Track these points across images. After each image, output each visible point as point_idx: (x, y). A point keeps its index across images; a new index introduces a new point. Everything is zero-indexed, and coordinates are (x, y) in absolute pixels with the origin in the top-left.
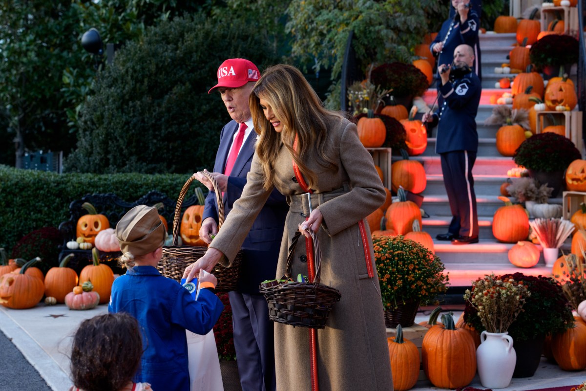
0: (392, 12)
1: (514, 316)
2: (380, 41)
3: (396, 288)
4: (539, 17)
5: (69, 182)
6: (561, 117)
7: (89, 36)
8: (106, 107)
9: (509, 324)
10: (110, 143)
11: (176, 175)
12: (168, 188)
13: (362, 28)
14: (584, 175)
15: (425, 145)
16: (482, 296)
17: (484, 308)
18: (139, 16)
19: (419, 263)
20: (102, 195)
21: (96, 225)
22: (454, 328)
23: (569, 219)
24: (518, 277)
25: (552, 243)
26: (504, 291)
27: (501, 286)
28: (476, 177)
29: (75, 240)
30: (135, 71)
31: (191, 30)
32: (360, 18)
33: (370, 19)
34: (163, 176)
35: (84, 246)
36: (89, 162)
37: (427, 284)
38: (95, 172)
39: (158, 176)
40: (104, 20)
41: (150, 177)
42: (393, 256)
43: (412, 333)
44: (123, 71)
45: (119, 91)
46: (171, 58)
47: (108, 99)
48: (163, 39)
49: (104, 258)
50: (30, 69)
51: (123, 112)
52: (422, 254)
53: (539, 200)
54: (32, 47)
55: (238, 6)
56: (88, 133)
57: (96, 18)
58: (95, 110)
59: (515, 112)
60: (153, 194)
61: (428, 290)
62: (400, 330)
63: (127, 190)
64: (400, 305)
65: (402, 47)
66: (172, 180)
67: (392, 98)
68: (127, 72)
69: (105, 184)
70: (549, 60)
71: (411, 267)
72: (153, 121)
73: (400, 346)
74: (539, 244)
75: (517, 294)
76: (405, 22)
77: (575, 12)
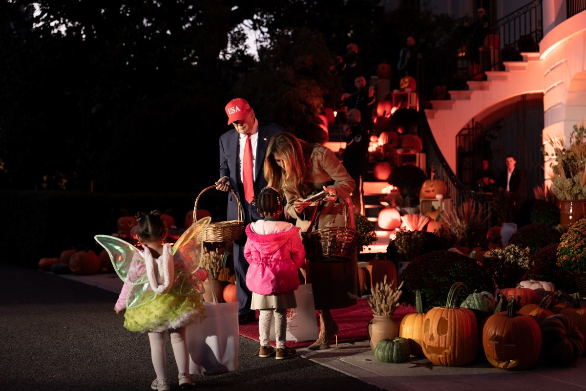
1: (418, 252)
6: (413, 157)
14: (433, 188)
23: (425, 215)
26: (413, 237)
29: (116, 232)
35: (123, 236)
53: (405, 205)
75: (420, 239)
77: (414, 95)
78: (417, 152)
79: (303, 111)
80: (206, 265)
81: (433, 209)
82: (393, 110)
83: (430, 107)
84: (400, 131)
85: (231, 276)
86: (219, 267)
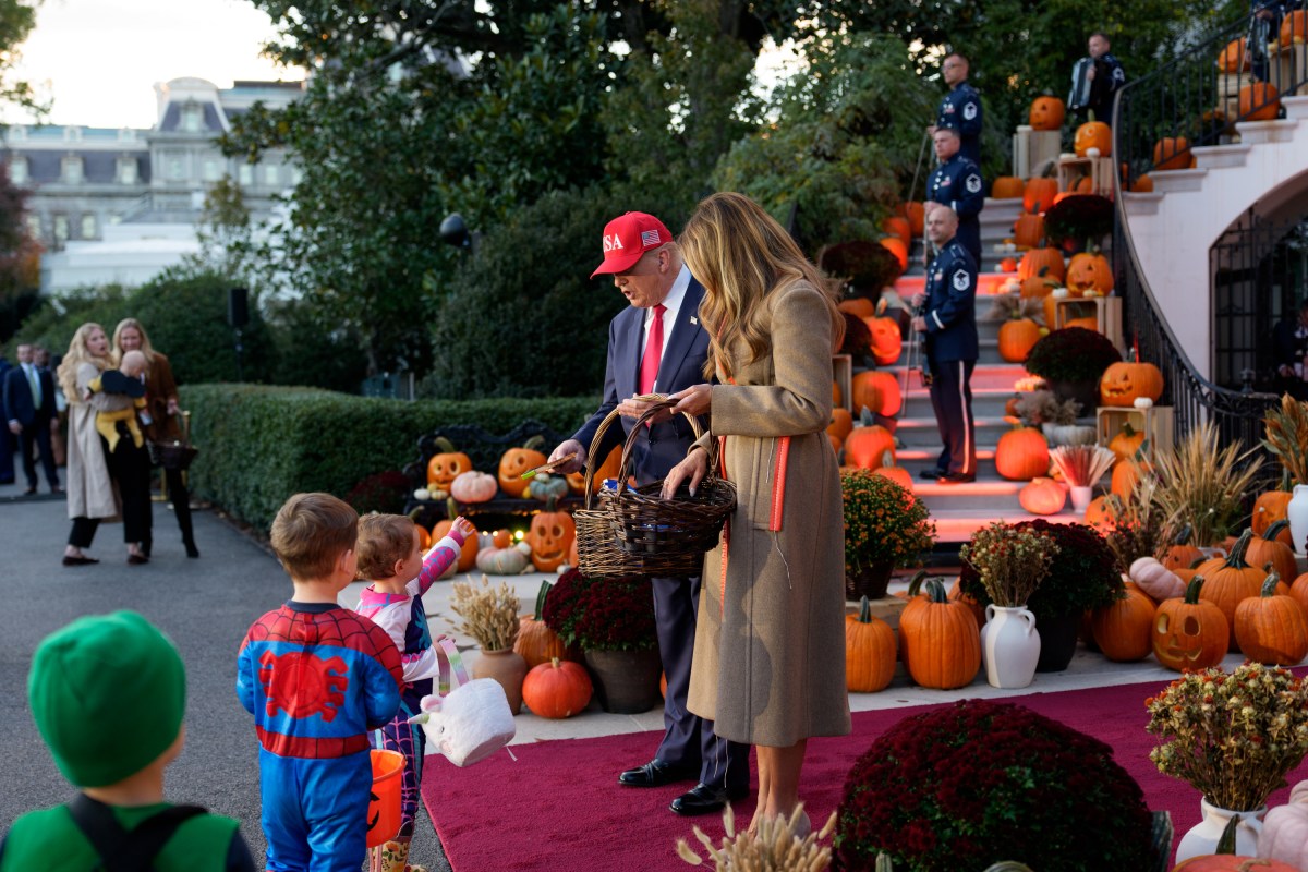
0: (849, 174)
1: (1035, 582)
2: (834, 214)
3: (858, 543)
4: (1055, 174)
5: (418, 410)
6: (1090, 306)
7: (451, 224)
8: (469, 312)
9: (1028, 594)
10: (475, 359)
11: (561, 400)
12: (549, 416)
13: (809, 197)
14: (1128, 383)
15: (898, 351)
16: (987, 554)
17: (990, 572)
18: (518, 200)
19: (892, 507)
20: (461, 427)
21: (453, 467)
22: (946, 601)
23: (1107, 446)
24: (1040, 525)
25: (1082, 478)
26: (1020, 546)
27: (1015, 538)
28: (975, 392)
29: (426, 487)
30: (505, 264)
31: (578, 207)
32: (807, 183)
33: (821, 185)
34: (544, 402)
35: (437, 495)
36: (448, 386)
37: (904, 537)
38: (456, 398)
39: (536, 400)
40: (473, 205)
41: (527, 403)
42: (854, 498)
43: (884, 608)
44: (490, 265)
45: (485, 291)
46: (553, 244)
47: (470, 301)
48: (543, 221)
49: (465, 510)
50: (383, 273)
51: (490, 318)
52: (897, 495)
53: (1062, 421)
54: (383, 245)
55: (645, 178)
56: (446, 348)
57: (462, 202)
58: (455, 317)
59: (1024, 303)
60: (529, 424)
61: (905, 546)
62: (865, 604)
63: (496, 420)
64: (866, 569)
65: (865, 222)
66: (556, 405)
67: (851, 290)
68: (495, 264)
69: (466, 414)
70: (1072, 230)
71: (880, 513)
72: (531, 330)
73: (866, 628)
74: (1064, 482)
75: (1040, 550)
76: (868, 188)
77: (1108, 163)
78: (1098, 294)
81: (1129, 432)
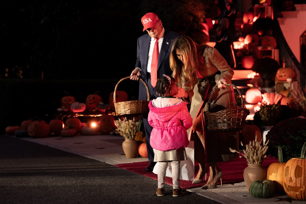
1: (276, 119)
4: (253, 11)
9: (274, 123)
14: (285, 74)
16: (263, 111)
17: (265, 116)
21: (70, 101)
23: (279, 93)
29: (61, 108)
35: (65, 110)
53: (264, 86)
77: (270, 8)
78: (272, 48)
79: (191, 20)
80: (126, 129)
81: (285, 89)
82: (255, 19)
83: (281, 16)
84: (260, 34)
85: (144, 138)
86: (135, 131)
